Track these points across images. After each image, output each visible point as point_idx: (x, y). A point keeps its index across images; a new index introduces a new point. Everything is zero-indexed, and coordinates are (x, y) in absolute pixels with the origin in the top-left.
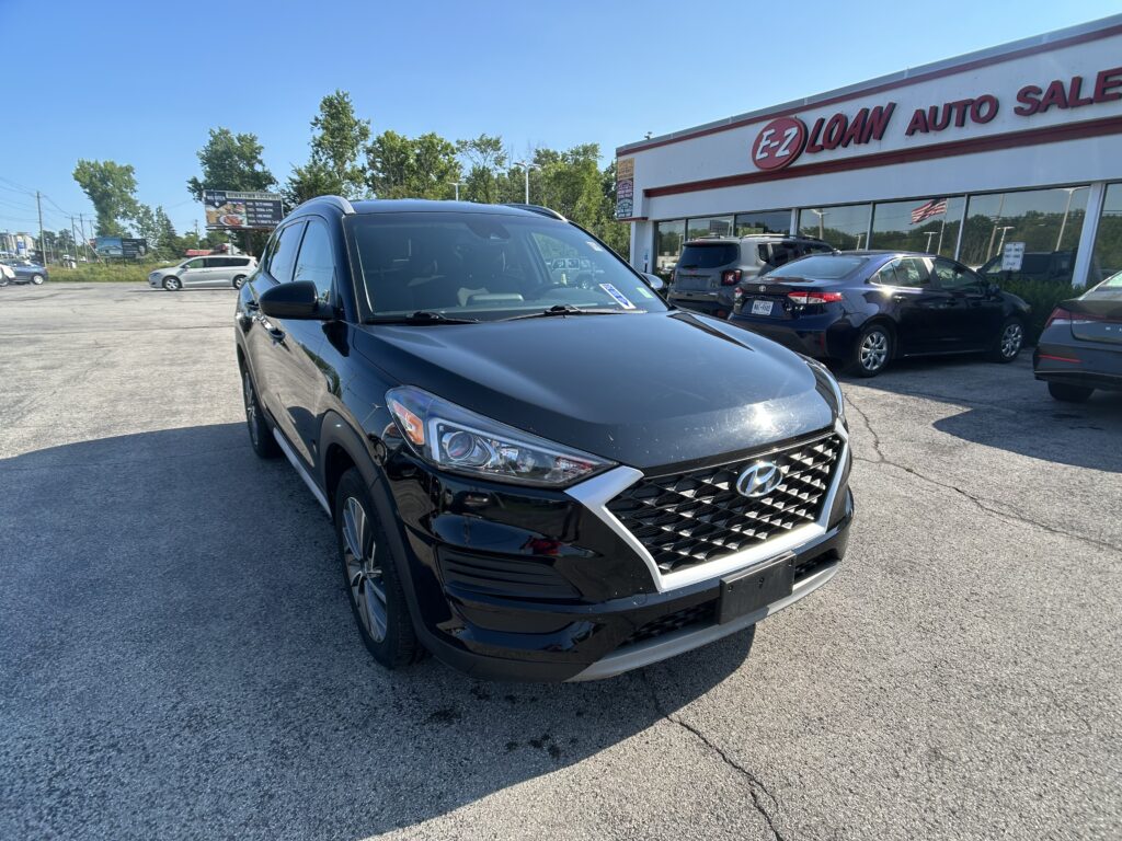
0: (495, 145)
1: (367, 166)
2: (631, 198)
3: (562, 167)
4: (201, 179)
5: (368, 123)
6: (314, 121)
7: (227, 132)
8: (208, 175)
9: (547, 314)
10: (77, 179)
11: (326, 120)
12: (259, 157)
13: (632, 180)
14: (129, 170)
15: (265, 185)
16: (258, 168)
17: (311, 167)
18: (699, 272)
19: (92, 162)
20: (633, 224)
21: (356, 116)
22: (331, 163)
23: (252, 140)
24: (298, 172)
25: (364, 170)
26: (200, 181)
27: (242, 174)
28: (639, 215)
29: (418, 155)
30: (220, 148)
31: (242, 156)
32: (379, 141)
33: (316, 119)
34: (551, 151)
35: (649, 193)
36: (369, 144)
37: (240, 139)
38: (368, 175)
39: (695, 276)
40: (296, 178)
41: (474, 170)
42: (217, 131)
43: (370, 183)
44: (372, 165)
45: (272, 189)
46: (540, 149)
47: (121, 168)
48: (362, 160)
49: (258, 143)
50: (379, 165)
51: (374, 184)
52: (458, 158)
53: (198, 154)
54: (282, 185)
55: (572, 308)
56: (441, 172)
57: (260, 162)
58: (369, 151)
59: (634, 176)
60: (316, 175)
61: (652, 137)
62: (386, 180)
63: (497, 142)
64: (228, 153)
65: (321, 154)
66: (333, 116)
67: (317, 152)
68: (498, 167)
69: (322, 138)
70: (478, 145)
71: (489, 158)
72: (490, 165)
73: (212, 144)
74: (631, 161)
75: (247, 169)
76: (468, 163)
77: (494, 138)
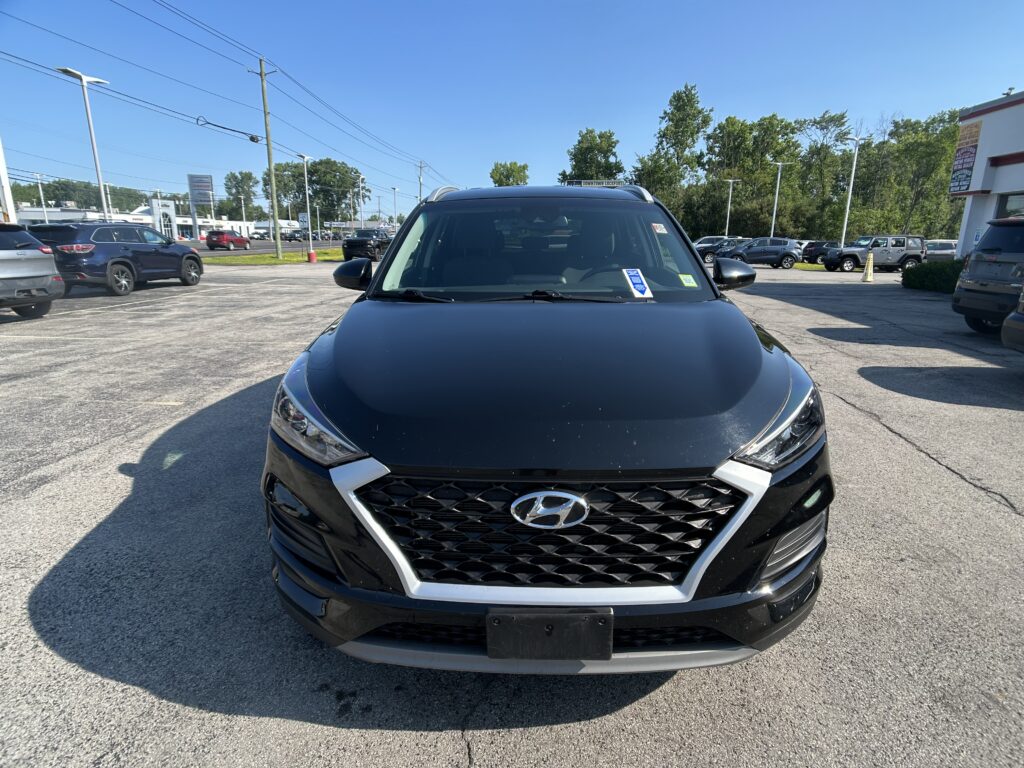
0: (838, 120)
1: (705, 151)
2: (971, 169)
3: (921, 137)
4: (569, 171)
5: (711, 110)
6: (662, 115)
7: (592, 132)
8: (574, 168)
9: (527, 298)
10: (492, 177)
11: (672, 113)
12: (614, 150)
13: (976, 147)
14: (525, 167)
15: (615, 174)
16: (612, 159)
17: (655, 155)
18: (1002, 257)
19: (503, 163)
20: (969, 200)
21: (700, 106)
22: (672, 151)
23: (611, 135)
24: (641, 161)
25: (702, 155)
26: (568, 173)
27: (599, 165)
28: (979, 188)
29: (755, 138)
30: (585, 146)
31: (601, 151)
32: (721, 127)
33: (665, 113)
34: (913, 120)
35: (996, 162)
36: (709, 130)
37: (600, 137)
38: (705, 159)
39: (995, 262)
40: (639, 166)
41: (811, 147)
42: (585, 132)
43: (707, 167)
44: (711, 150)
45: (620, 176)
46: (899, 119)
47: (520, 167)
48: (700, 146)
49: (614, 138)
50: (717, 150)
51: (711, 167)
52: (797, 137)
53: (569, 151)
54: (627, 174)
55: (556, 293)
56: (777, 152)
57: (614, 154)
58: (709, 137)
59: (979, 144)
60: (656, 162)
61: (1013, 93)
62: (720, 164)
63: (842, 116)
64: (590, 149)
65: (665, 143)
66: (678, 108)
67: (661, 143)
68: (839, 143)
69: (667, 128)
70: (818, 123)
71: (829, 135)
72: (829, 141)
73: (580, 142)
74: (977, 126)
75: (603, 160)
76: (805, 141)
77: (839, 113)
